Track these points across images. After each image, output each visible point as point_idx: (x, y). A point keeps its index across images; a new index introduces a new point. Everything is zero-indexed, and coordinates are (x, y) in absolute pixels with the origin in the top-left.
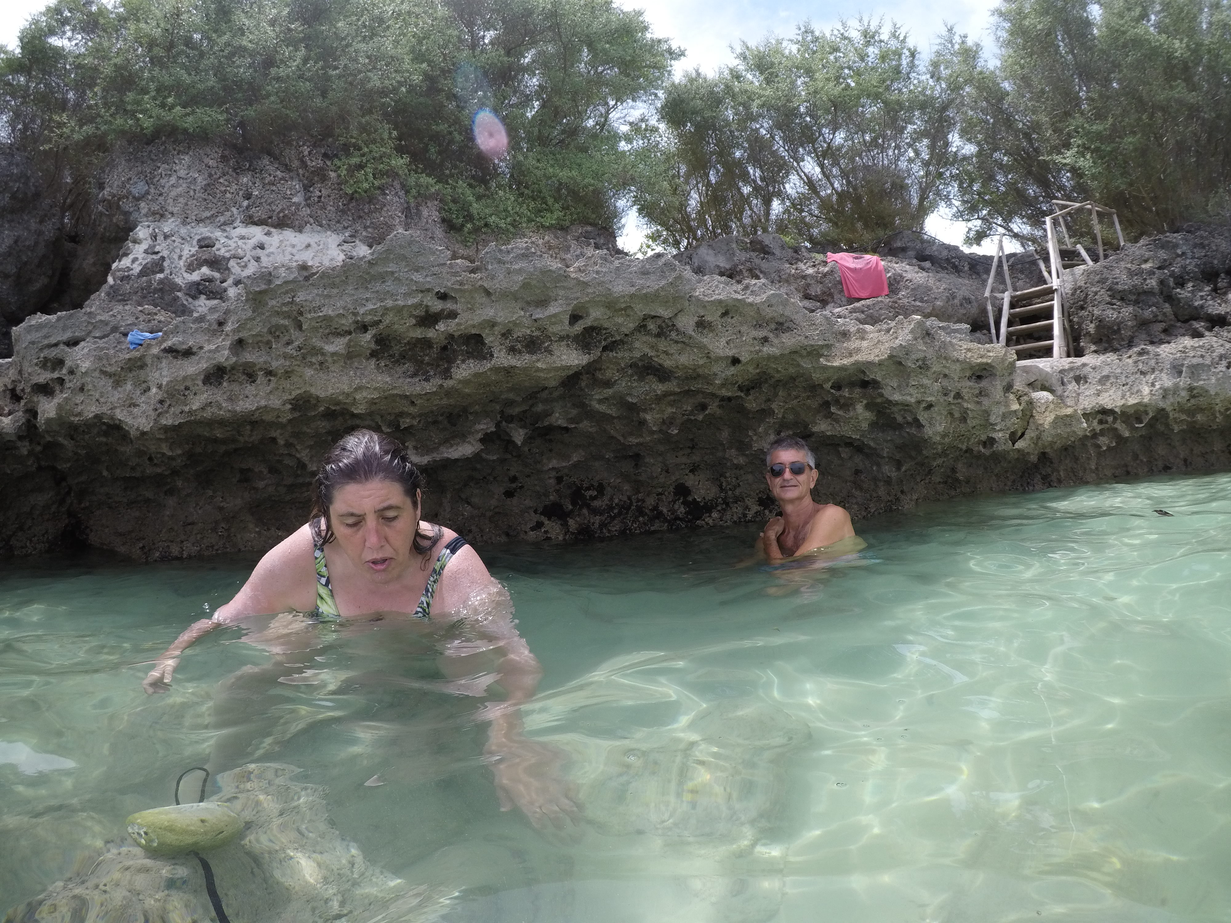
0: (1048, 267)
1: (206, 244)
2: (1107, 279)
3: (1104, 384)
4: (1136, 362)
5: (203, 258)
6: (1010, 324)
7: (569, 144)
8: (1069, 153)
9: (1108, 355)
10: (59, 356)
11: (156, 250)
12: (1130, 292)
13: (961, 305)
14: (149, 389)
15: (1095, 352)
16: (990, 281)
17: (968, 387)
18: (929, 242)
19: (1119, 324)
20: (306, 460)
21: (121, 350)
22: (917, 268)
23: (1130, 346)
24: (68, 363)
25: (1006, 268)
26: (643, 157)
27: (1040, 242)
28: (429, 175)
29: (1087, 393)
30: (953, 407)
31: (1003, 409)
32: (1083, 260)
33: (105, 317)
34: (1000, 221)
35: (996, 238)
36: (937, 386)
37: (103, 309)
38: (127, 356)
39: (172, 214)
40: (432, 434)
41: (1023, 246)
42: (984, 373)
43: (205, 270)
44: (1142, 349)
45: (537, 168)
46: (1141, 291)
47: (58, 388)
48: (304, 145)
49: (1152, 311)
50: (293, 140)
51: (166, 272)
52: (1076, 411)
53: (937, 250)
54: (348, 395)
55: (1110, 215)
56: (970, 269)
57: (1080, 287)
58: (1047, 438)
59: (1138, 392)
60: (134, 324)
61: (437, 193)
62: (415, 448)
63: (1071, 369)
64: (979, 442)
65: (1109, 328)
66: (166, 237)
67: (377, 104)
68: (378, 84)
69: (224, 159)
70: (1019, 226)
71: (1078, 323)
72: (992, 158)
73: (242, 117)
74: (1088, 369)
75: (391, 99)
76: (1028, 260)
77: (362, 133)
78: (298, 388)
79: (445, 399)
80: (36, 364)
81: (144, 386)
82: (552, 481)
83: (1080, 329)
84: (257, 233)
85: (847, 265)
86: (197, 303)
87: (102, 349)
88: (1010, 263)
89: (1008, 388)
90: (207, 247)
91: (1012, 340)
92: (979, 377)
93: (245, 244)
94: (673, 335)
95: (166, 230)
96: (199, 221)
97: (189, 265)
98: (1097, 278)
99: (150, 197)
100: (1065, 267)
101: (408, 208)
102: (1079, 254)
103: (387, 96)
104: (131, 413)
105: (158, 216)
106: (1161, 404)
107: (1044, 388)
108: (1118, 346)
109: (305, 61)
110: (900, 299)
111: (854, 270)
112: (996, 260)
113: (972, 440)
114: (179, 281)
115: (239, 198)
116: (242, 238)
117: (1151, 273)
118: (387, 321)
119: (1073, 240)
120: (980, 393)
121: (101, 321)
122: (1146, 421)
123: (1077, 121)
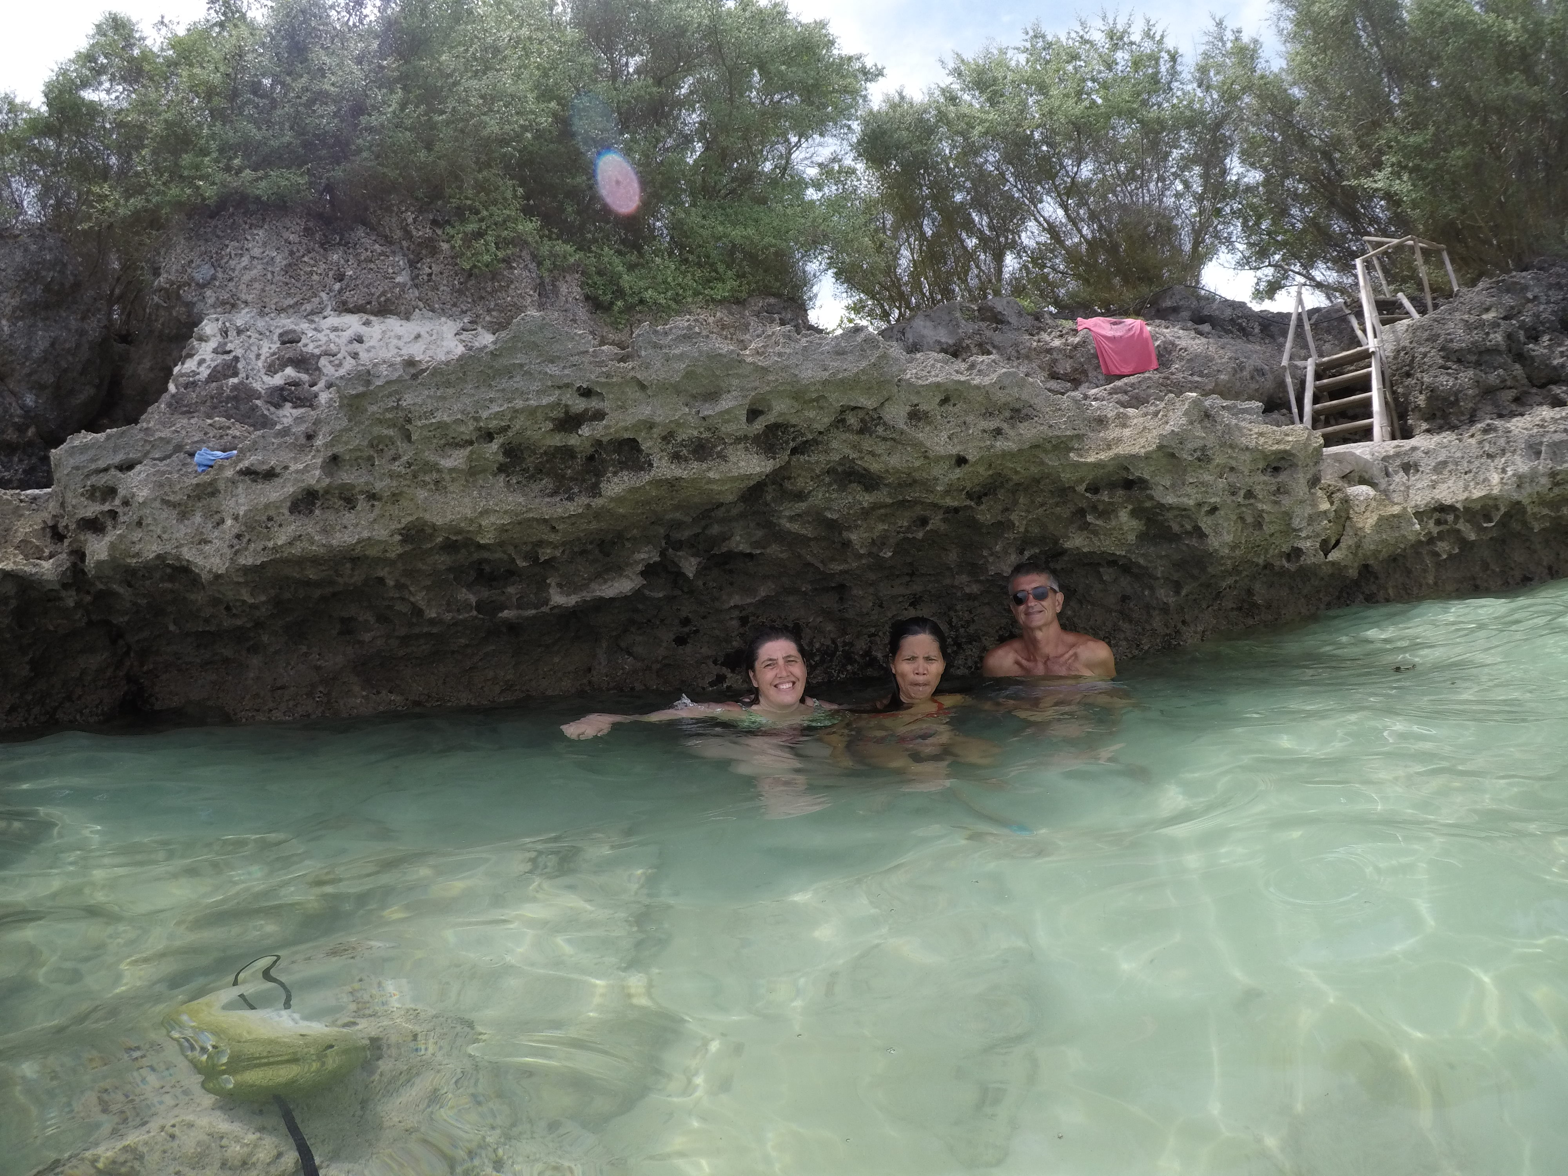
0: (1362, 324)
1: (289, 339)
2: (1439, 335)
3: (1441, 473)
4: (1480, 442)
5: (287, 356)
6: (1316, 400)
7: (741, 194)
8: (1380, 175)
9: (1444, 434)
10: (110, 483)
11: (228, 349)
12: (1469, 351)
13: (1252, 378)
14: (223, 521)
15: (1428, 431)
16: (1288, 345)
17: (1262, 482)
18: (1207, 298)
19: (1456, 394)
20: (422, 604)
21: (186, 474)
22: (1193, 332)
23: (1472, 421)
24: (122, 492)
25: (1307, 327)
26: (836, 207)
27: (1349, 292)
28: (566, 242)
29: (1420, 486)
30: (1244, 509)
31: (1309, 510)
32: (1407, 313)
33: (166, 433)
34: (1297, 268)
35: (1293, 290)
36: (1222, 483)
37: (164, 424)
38: (195, 481)
39: (246, 303)
40: (580, 567)
41: (1329, 298)
42: (1282, 464)
43: (289, 371)
44: (1488, 425)
45: (703, 227)
46: (1483, 349)
47: (109, 523)
48: (406, 210)
49: (1498, 375)
50: (393, 205)
51: (240, 376)
52: (1405, 509)
53: (1218, 309)
54: (471, 521)
55: (1439, 252)
56: (1262, 331)
57: (1404, 348)
58: (1369, 546)
59: (1484, 480)
60: (202, 441)
61: (577, 264)
62: (560, 585)
63: (1397, 455)
64: (1282, 554)
65: (1445, 399)
66: (239, 332)
67: (496, 155)
68: (496, 129)
69: (308, 232)
70: (1323, 272)
71: (1403, 394)
72: (1283, 186)
73: (328, 179)
74: (1419, 454)
75: (514, 148)
76: (1336, 316)
77: (479, 193)
78: (411, 515)
79: (594, 523)
80: (82, 495)
81: (217, 517)
82: (735, 623)
83: (1407, 402)
84: (353, 323)
85: (1103, 332)
86: (281, 412)
87: (164, 473)
88: (1312, 321)
89: (1315, 481)
90: (291, 342)
91: (1319, 420)
92: (1276, 470)
93: (339, 337)
94: (880, 430)
95: (239, 323)
96: (280, 310)
97: (270, 366)
98: (1426, 335)
99: (217, 284)
100: (1384, 323)
101: (542, 284)
102: (1401, 306)
103: (508, 144)
104: (201, 552)
105: (228, 306)
106: (1516, 496)
107: (1363, 481)
108: (1456, 422)
109: (403, 106)
110: (1173, 374)
111: (1112, 339)
112: (1294, 317)
113: (1271, 552)
114: (257, 386)
115: (329, 281)
116: (335, 329)
117: (1495, 325)
118: (518, 427)
119: (1392, 287)
120: (1278, 489)
121: (160, 438)
122: (1496, 519)
123: (1388, 132)
